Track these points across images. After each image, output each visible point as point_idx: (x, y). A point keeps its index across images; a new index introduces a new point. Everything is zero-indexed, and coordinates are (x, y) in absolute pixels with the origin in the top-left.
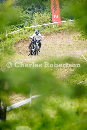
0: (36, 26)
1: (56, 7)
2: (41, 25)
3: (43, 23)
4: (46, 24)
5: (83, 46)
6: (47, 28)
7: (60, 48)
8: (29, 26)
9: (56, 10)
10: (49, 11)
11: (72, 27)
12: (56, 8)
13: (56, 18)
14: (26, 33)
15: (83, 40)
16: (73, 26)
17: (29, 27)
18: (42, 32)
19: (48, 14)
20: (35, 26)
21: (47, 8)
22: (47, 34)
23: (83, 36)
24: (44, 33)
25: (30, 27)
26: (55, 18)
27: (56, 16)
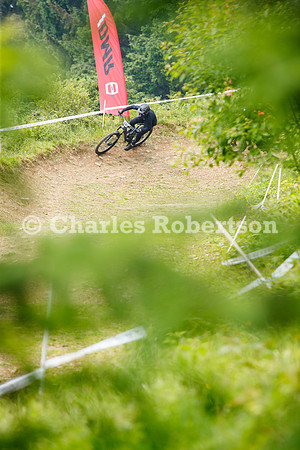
0: (44, 123)
1: (111, 57)
2: (62, 119)
3: (67, 112)
4: (77, 116)
5: (206, 187)
6: (82, 128)
7: (127, 196)
8: (20, 123)
9: (111, 66)
10: (85, 72)
11: (167, 125)
12: (109, 60)
13: (113, 93)
14: (9, 148)
15: (211, 166)
16: (170, 121)
17: (20, 127)
18: (63, 141)
19: (82, 80)
20: (40, 123)
21: (75, 60)
22: (82, 147)
23: (209, 151)
24: (72, 146)
25: (24, 126)
26: (107, 93)
27: (112, 88)
